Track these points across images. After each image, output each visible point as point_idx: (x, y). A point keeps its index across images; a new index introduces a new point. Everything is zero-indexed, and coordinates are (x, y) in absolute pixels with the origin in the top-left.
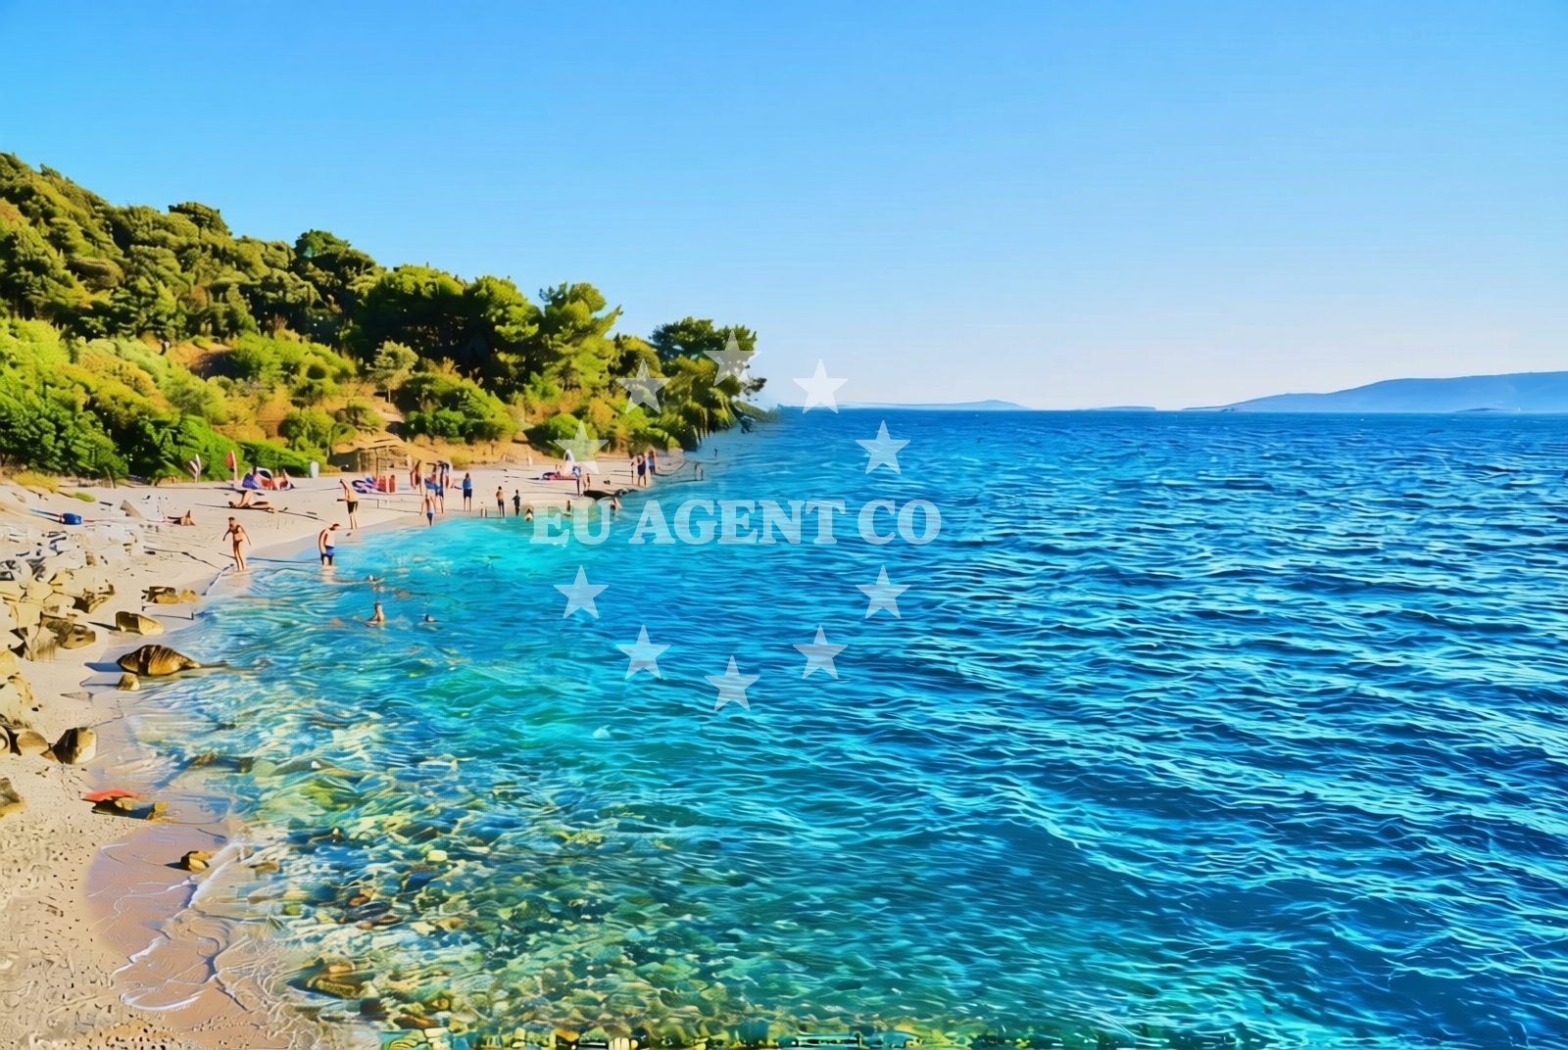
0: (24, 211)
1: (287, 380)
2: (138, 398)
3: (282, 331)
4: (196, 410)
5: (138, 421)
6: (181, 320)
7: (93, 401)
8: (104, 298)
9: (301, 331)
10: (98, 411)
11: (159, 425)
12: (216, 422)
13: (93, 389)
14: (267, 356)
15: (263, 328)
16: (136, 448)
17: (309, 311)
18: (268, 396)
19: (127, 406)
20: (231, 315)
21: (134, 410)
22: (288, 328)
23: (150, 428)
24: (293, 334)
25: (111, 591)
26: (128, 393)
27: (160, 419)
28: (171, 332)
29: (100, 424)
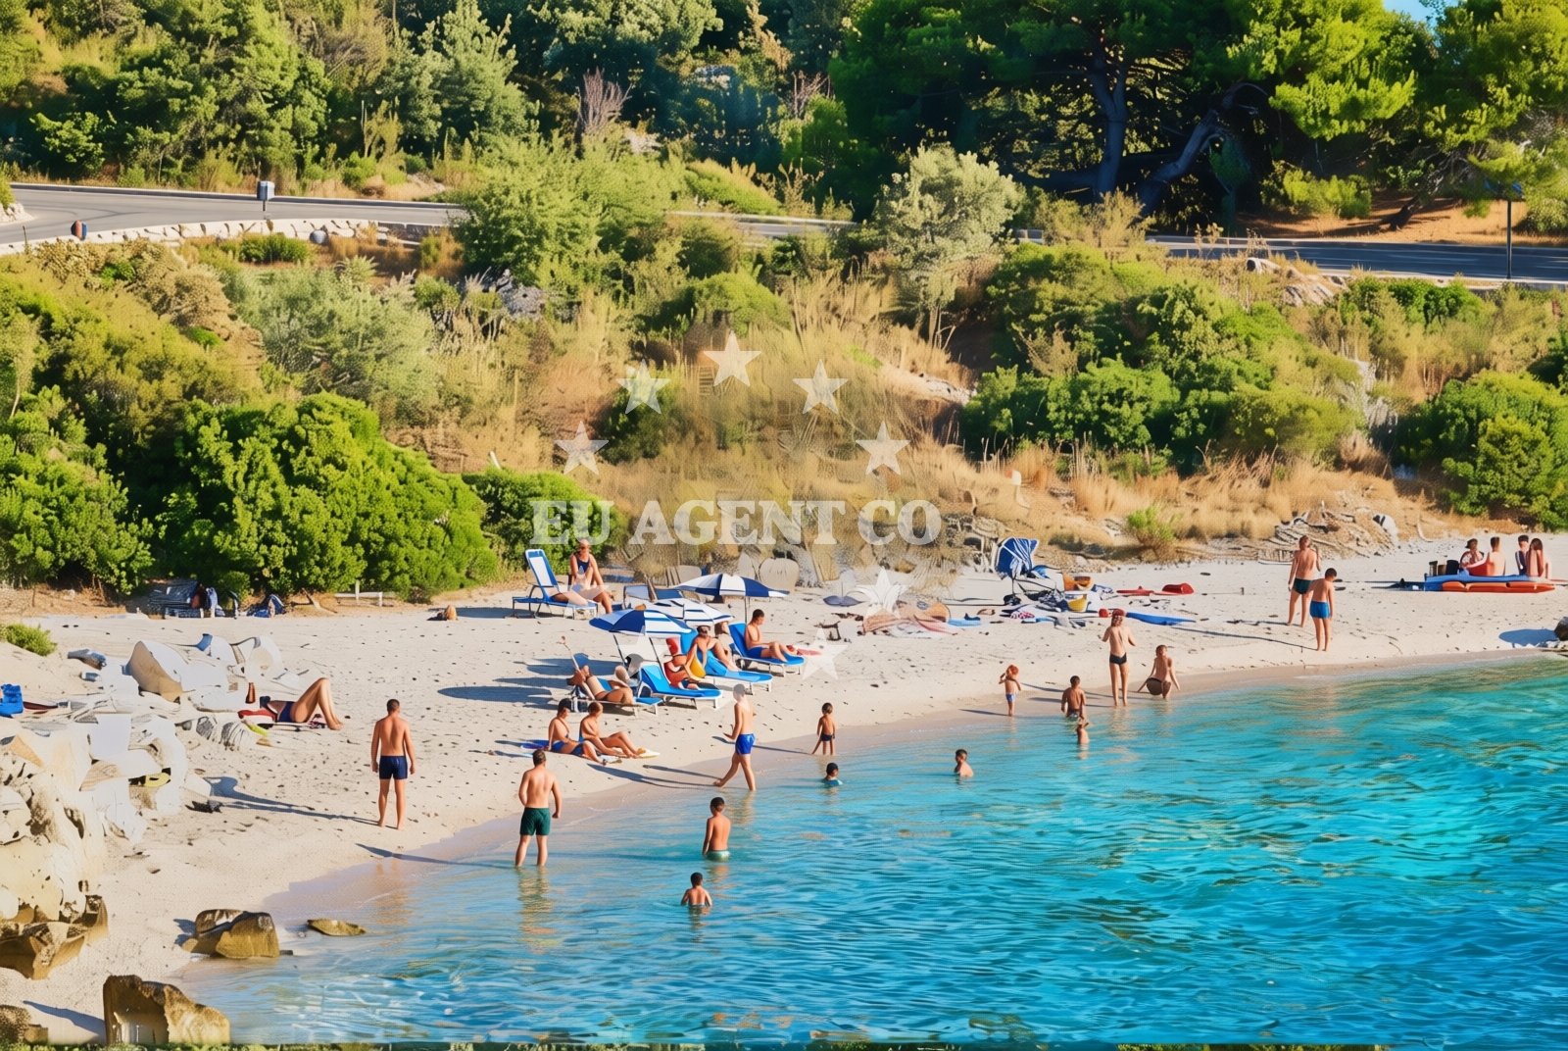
1: (621, 283)
2: (184, 349)
3: (605, 129)
4: (348, 378)
5: (180, 414)
6: (312, 111)
7: (58, 362)
8: (96, 56)
9: (663, 128)
10: (73, 390)
11: (237, 428)
12: (409, 415)
13: (58, 324)
14: (557, 207)
15: (547, 124)
16: (173, 499)
17: (689, 67)
18: (559, 333)
19: (153, 370)
20: (452, 85)
21: (171, 387)
22: (630, 114)
23: (212, 441)
24: (640, 139)
25: (92, 917)
26: (155, 333)
27: (237, 407)
28: (280, 146)
29: (78, 429)
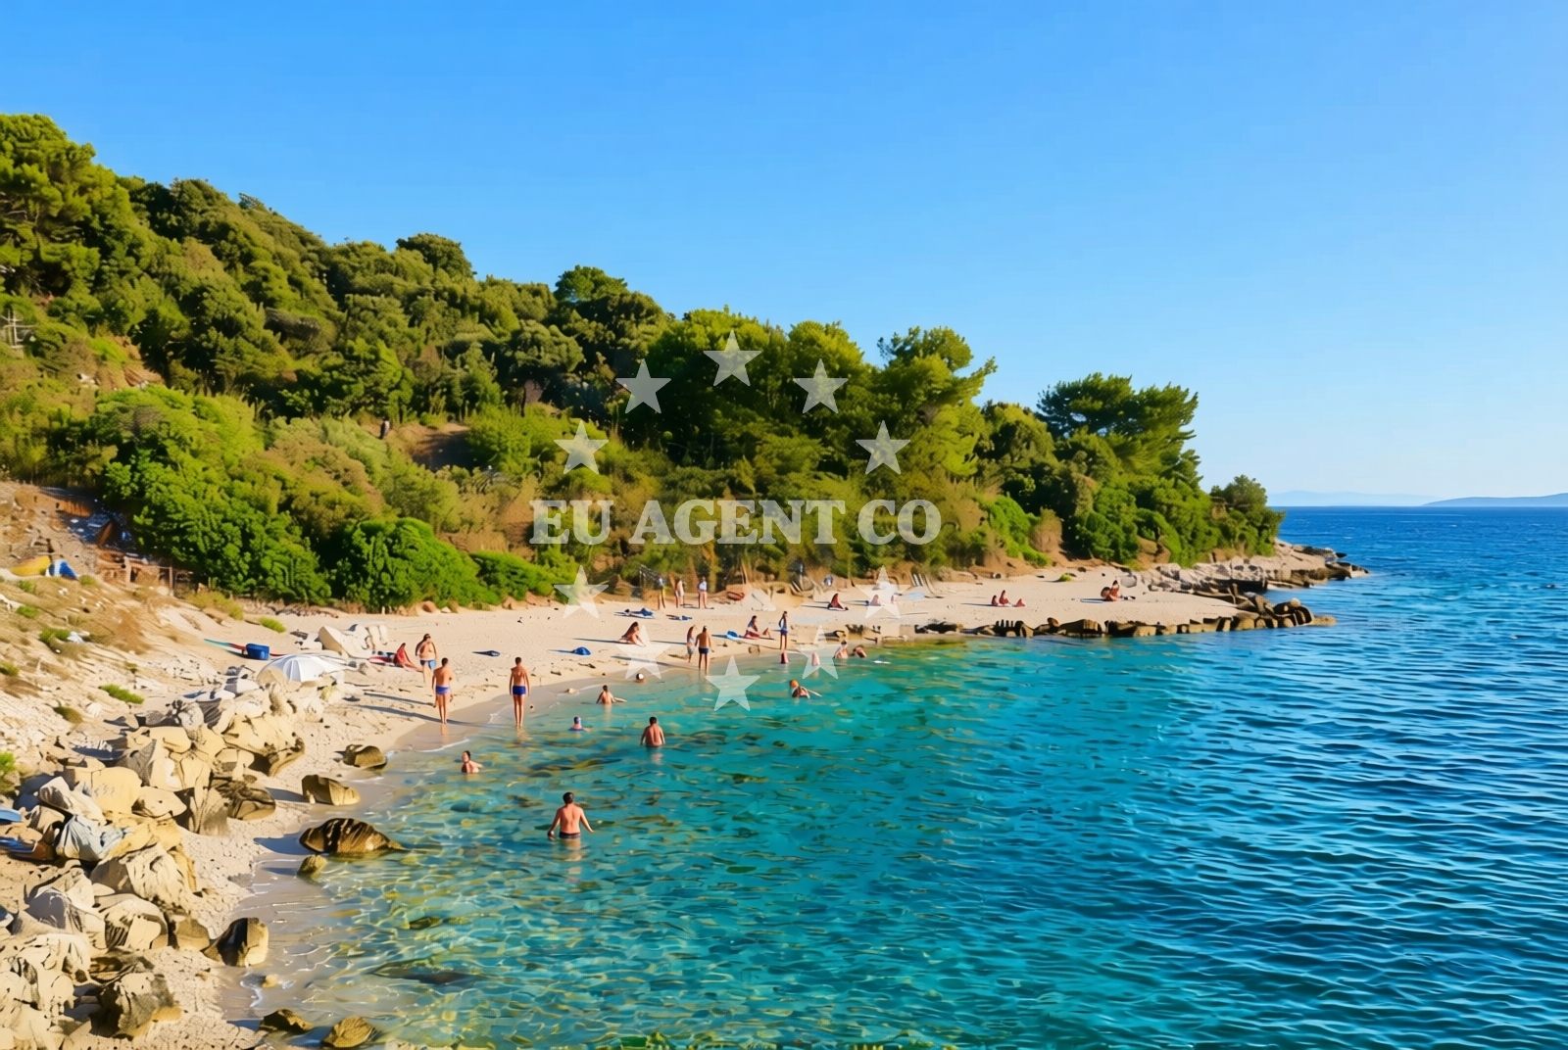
0: (218, 253)
1: (538, 471)
2: (346, 496)
3: (534, 405)
4: (420, 511)
5: (344, 525)
6: (407, 394)
7: (290, 499)
8: (309, 365)
9: (559, 405)
10: (295, 513)
11: (370, 532)
12: (445, 528)
13: (288, 485)
14: (512, 439)
15: (509, 400)
16: (340, 563)
17: (572, 379)
18: (513, 492)
19: (332, 505)
20: (469, 384)
21: (340, 513)
22: (544, 399)
23: (358, 537)
24: (549, 409)
25: (298, 748)
26: (331, 488)
27: (371, 522)
28: (391, 408)
29: (298, 530)
